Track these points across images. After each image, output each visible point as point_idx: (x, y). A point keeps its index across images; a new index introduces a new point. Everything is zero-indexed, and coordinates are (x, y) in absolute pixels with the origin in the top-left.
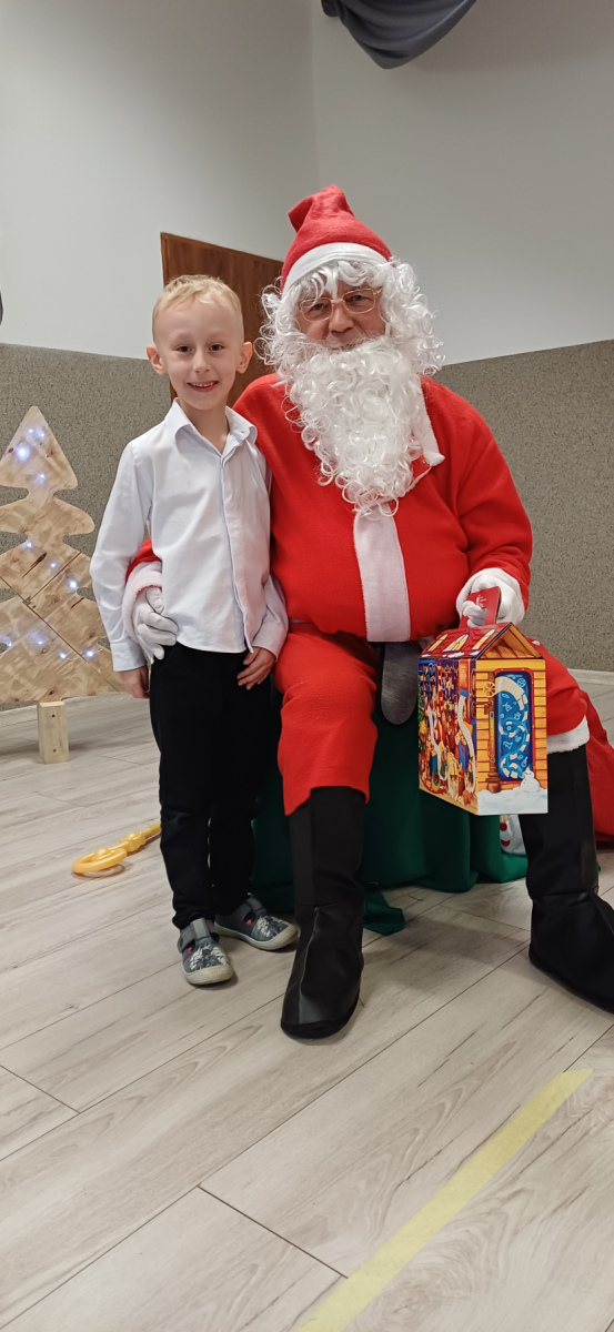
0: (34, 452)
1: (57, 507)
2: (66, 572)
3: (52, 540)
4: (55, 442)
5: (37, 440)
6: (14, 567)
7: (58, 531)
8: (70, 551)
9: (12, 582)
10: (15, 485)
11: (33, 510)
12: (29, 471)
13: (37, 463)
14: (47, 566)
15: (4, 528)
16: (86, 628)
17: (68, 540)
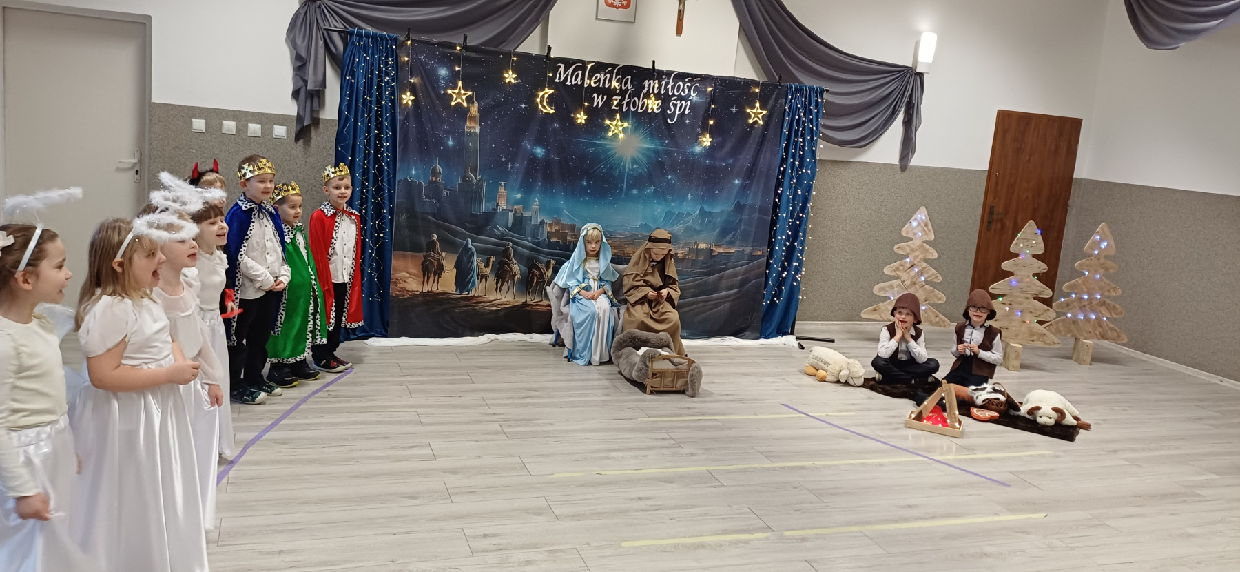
0: (919, 224)
1: (922, 246)
2: (921, 273)
3: (918, 259)
4: (929, 221)
5: (922, 219)
6: (901, 268)
7: (922, 256)
8: (925, 265)
9: (898, 273)
10: (910, 236)
11: (914, 247)
12: (915, 231)
13: (920, 228)
14: (913, 270)
15: (901, 252)
16: (924, 297)
17: (926, 261)
